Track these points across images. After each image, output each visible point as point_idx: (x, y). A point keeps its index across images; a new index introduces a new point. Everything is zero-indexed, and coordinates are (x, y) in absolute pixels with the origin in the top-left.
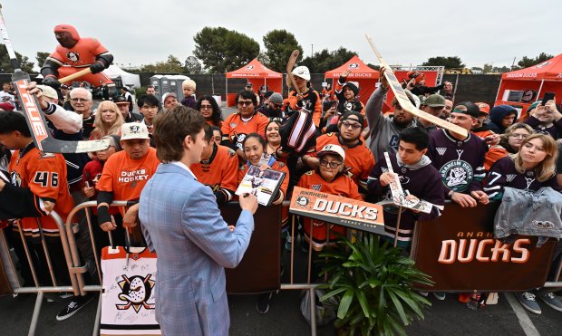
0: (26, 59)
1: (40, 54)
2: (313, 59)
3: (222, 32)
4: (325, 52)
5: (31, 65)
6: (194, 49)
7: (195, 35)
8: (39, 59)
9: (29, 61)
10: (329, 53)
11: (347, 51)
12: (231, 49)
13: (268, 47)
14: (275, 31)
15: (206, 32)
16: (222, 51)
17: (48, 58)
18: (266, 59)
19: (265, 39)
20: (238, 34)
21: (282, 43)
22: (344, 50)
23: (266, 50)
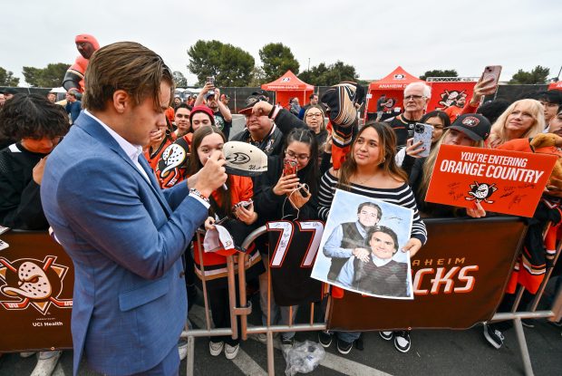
0: (11, 74)
1: (26, 69)
2: (310, 72)
3: (217, 45)
4: (322, 66)
5: (17, 80)
6: (189, 63)
7: (189, 49)
8: (25, 74)
9: (14, 76)
10: (327, 66)
11: (344, 65)
12: (226, 63)
13: (264, 61)
14: (272, 45)
15: (200, 44)
16: (217, 65)
17: (69, 71)
18: (262, 73)
19: (261, 53)
20: (233, 48)
21: (278, 57)
22: (341, 64)
23: (262, 64)
